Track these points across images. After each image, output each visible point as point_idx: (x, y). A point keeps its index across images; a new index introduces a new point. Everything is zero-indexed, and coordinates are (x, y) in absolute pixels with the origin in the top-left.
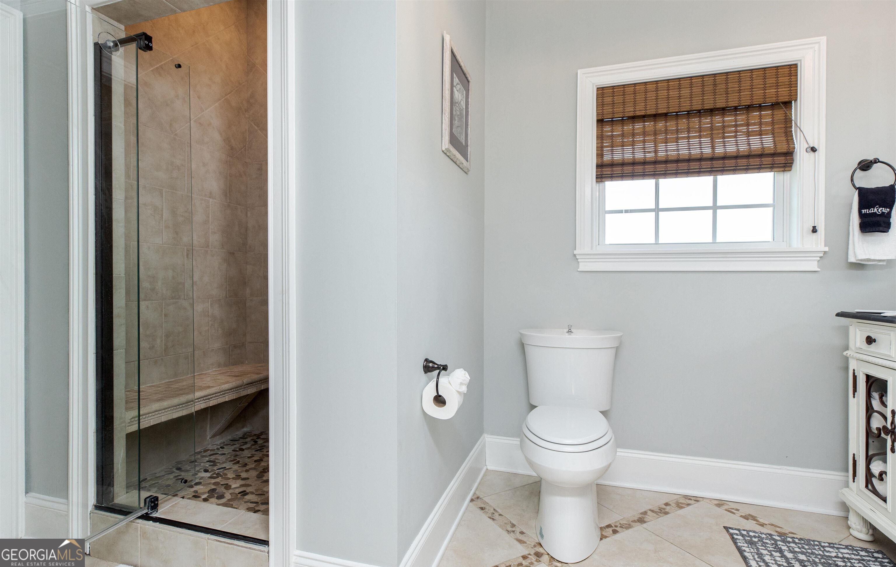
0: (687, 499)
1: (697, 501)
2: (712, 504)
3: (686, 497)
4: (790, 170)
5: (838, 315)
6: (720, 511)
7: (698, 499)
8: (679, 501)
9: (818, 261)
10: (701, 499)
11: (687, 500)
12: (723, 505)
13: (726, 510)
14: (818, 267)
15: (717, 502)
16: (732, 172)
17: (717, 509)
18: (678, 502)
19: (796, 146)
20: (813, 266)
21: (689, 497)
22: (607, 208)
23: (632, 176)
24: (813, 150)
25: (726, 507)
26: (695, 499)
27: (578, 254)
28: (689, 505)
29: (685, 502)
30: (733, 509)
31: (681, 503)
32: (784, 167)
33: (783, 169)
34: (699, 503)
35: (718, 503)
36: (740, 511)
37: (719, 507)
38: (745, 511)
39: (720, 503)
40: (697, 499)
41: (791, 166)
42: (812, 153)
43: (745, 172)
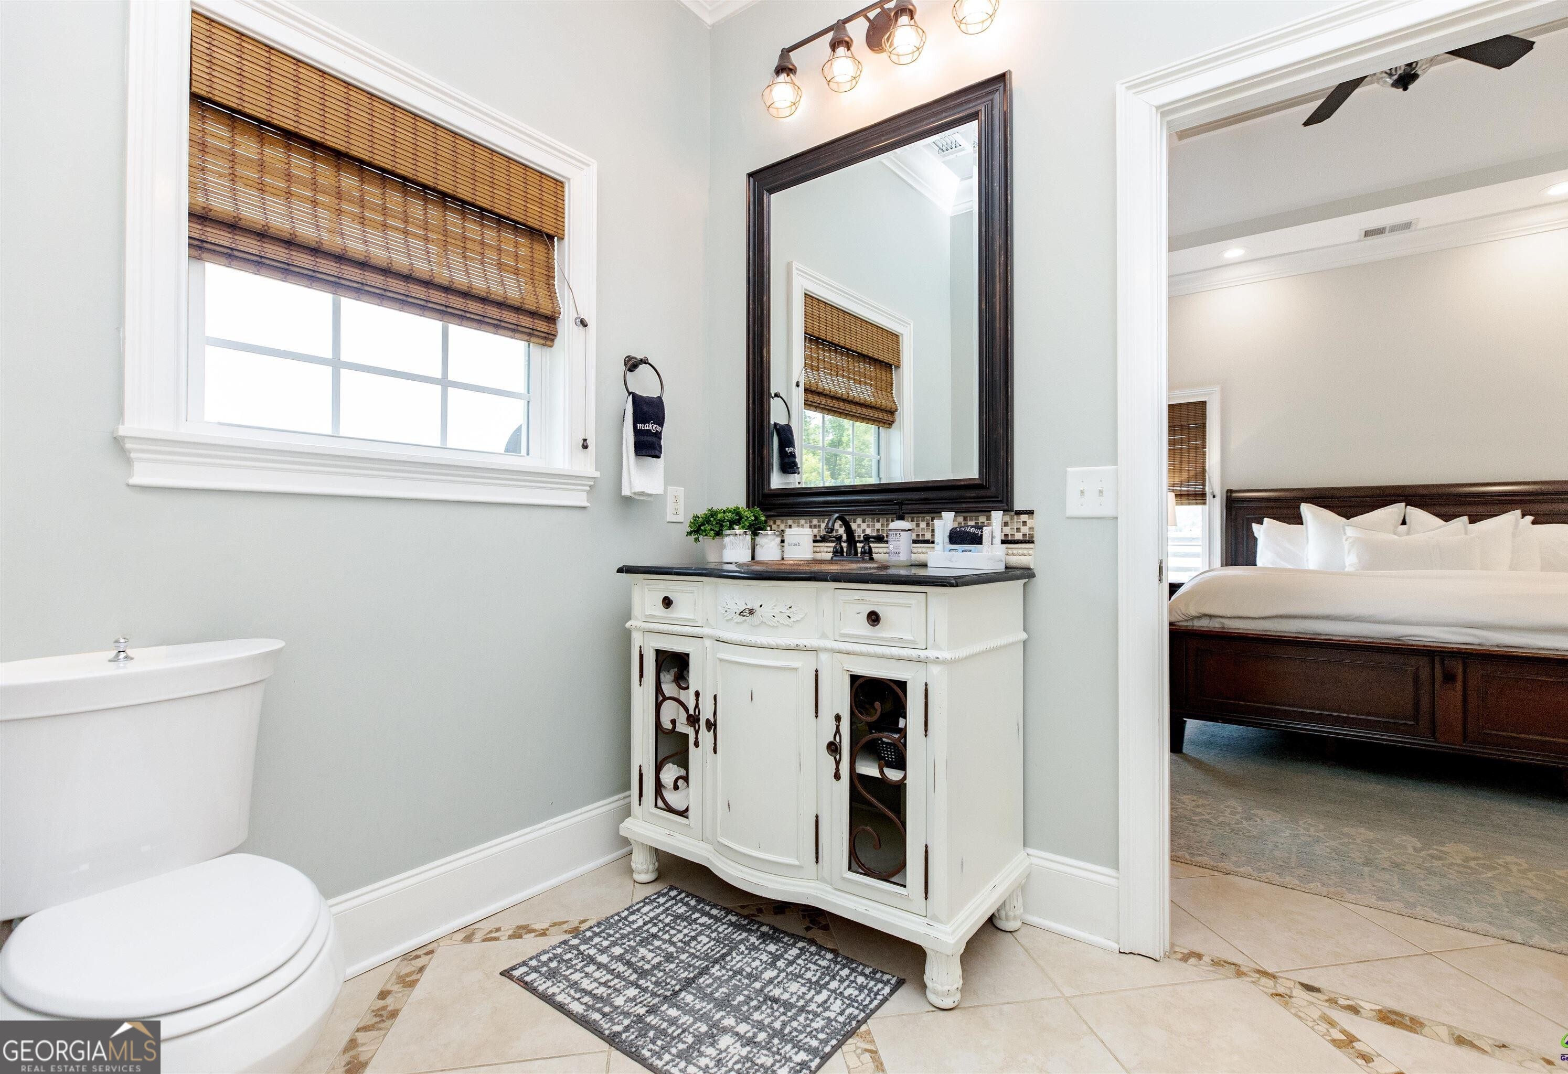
0: (411, 960)
1: (431, 952)
2: (456, 943)
3: (408, 957)
4: (551, 346)
5: (620, 570)
6: (476, 946)
7: (430, 948)
8: (401, 974)
9: (588, 492)
10: (435, 945)
11: (413, 962)
12: (473, 934)
13: (484, 940)
14: (588, 501)
15: (461, 936)
16: (475, 325)
17: (469, 946)
18: (401, 977)
19: (562, 310)
20: (580, 499)
21: (414, 954)
22: (212, 331)
23: (283, 271)
24: (584, 324)
25: (479, 936)
26: (425, 951)
27: (131, 437)
28: (422, 969)
29: (413, 969)
30: (491, 932)
31: (408, 975)
32: (545, 338)
33: (543, 342)
34: (435, 955)
35: (464, 935)
36: (502, 929)
37: (471, 941)
38: (508, 927)
39: (468, 933)
40: (428, 950)
41: (553, 340)
42: (581, 327)
43: (495, 330)
